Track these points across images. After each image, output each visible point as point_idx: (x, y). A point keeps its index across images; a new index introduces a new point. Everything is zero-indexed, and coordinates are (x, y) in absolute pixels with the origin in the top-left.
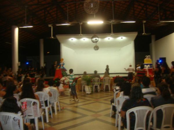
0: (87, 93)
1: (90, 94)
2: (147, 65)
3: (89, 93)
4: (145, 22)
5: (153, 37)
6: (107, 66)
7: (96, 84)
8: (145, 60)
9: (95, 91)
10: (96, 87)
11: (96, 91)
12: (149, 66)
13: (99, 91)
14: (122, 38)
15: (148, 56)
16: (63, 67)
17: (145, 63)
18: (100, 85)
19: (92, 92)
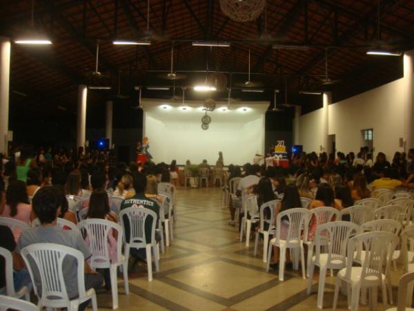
0: (192, 186)
1: (196, 188)
2: (278, 154)
3: (194, 186)
4: (277, 91)
5: (298, 109)
6: (221, 154)
7: (204, 176)
8: (277, 147)
9: (202, 185)
10: (204, 180)
11: (204, 186)
12: (281, 156)
13: (207, 185)
14: (244, 110)
15: (280, 142)
16: (146, 151)
17: (276, 152)
18: (210, 178)
19: (199, 186)
